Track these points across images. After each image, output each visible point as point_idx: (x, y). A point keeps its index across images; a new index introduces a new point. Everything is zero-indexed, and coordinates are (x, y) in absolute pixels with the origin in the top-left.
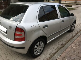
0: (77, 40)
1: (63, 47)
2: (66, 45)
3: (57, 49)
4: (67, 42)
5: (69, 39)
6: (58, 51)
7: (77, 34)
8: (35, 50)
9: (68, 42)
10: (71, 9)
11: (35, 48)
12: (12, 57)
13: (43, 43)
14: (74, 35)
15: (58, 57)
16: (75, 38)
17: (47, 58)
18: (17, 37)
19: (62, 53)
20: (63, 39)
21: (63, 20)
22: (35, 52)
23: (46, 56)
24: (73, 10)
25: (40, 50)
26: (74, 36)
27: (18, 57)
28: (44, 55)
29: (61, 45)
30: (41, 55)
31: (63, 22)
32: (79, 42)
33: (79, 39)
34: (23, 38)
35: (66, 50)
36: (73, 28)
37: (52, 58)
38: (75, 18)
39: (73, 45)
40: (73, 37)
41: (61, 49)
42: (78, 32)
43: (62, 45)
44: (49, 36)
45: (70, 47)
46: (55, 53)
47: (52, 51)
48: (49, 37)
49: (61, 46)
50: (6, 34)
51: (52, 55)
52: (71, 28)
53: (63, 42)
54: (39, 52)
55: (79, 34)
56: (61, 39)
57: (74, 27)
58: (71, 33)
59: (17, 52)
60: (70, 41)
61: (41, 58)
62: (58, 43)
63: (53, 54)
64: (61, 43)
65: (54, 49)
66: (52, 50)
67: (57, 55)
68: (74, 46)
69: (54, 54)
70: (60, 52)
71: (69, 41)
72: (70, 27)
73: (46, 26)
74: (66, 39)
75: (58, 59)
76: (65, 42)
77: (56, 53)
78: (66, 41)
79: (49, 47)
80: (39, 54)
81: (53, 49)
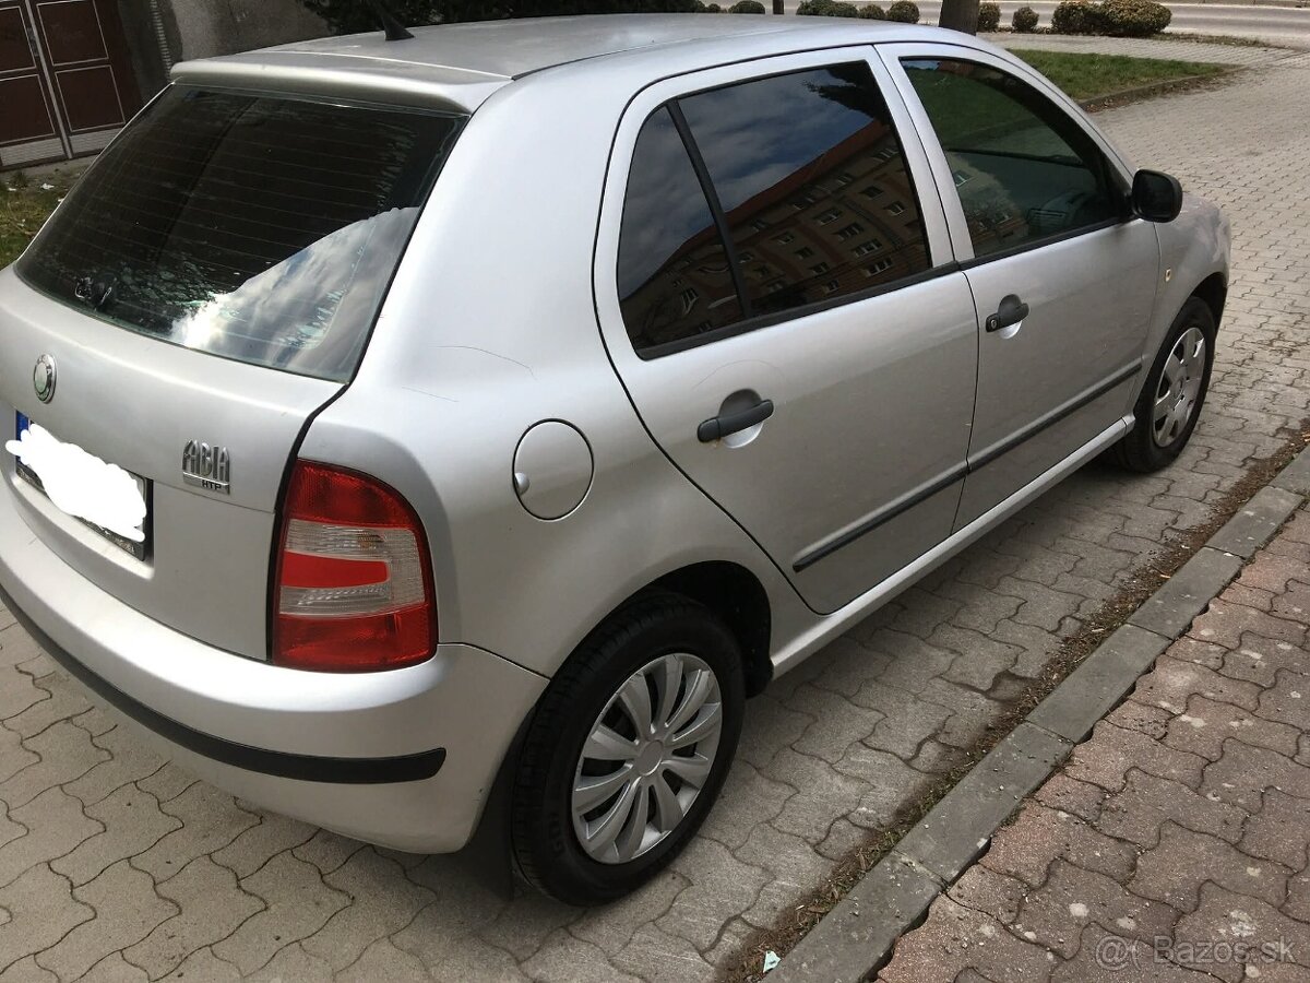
0: (1238, 593)
1: (1019, 719)
2: (1072, 691)
3: (930, 750)
4: (1082, 642)
5: (1111, 592)
6: (942, 783)
7: (1244, 492)
8: (585, 791)
9: (1096, 642)
10: (1145, 82)
11: (587, 752)
12: (247, 905)
13: (703, 678)
14: (1197, 515)
15: (945, 886)
16: (1209, 564)
17: (781, 903)
18: (308, 603)
19: (1009, 821)
20: (1017, 590)
21: (1011, 299)
22: (590, 817)
23: (765, 869)
24: (1178, 88)
25: (675, 782)
26: (1201, 536)
27: (341, 900)
28: (728, 863)
29: (986, 694)
30: (687, 863)
31: (1014, 329)
32: (1273, 627)
33: (1267, 574)
34: (408, 614)
35: (1068, 759)
36: (1181, 410)
37: (856, 895)
38: (1204, 237)
39: (1176, 679)
40: (1175, 560)
41: (998, 752)
42: (1261, 473)
43: (1010, 689)
44: (797, 568)
45: (1130, 711)
46: (899, 813)
47: (851, 789)
48: (799, 579)
49: (986, 710)
50: (143, 570)
51: (851, 856)
52: (1143, 408)
53: (1020, 635)
54: (653, 818)
55: (1276, 499)
56: (992, 586)
57: (1189, 393)
58: (1155, 484)
59: (320, 834)
60: (1124, 616)
61: (683, 904)
62: (941, 659)
63: (873, 834)
64: (984, 662)
65: (880, 759)
66: (847, 778)
67: (928, 847)
68: (1191, 699)
69: (882, 840)
70: (971, 797)
71: (1114, 617)
72: (1137, 385)
73: (741, 411)
74: (1068, 582)
75: (947, 907)
76: (1052, 644)
77: (918, 818)
78: (1071, 626)
79: (806, 731)
80: (651, 838)
81: (865, 757)
